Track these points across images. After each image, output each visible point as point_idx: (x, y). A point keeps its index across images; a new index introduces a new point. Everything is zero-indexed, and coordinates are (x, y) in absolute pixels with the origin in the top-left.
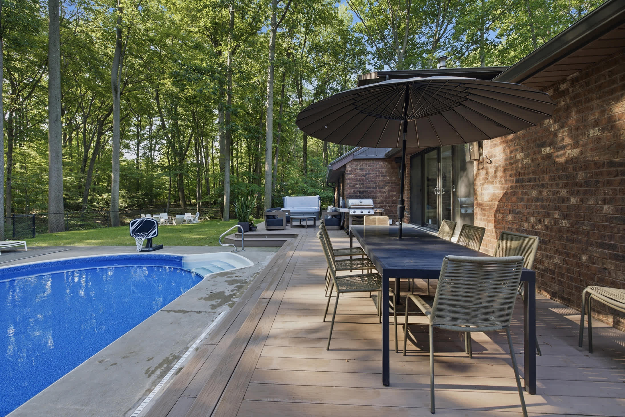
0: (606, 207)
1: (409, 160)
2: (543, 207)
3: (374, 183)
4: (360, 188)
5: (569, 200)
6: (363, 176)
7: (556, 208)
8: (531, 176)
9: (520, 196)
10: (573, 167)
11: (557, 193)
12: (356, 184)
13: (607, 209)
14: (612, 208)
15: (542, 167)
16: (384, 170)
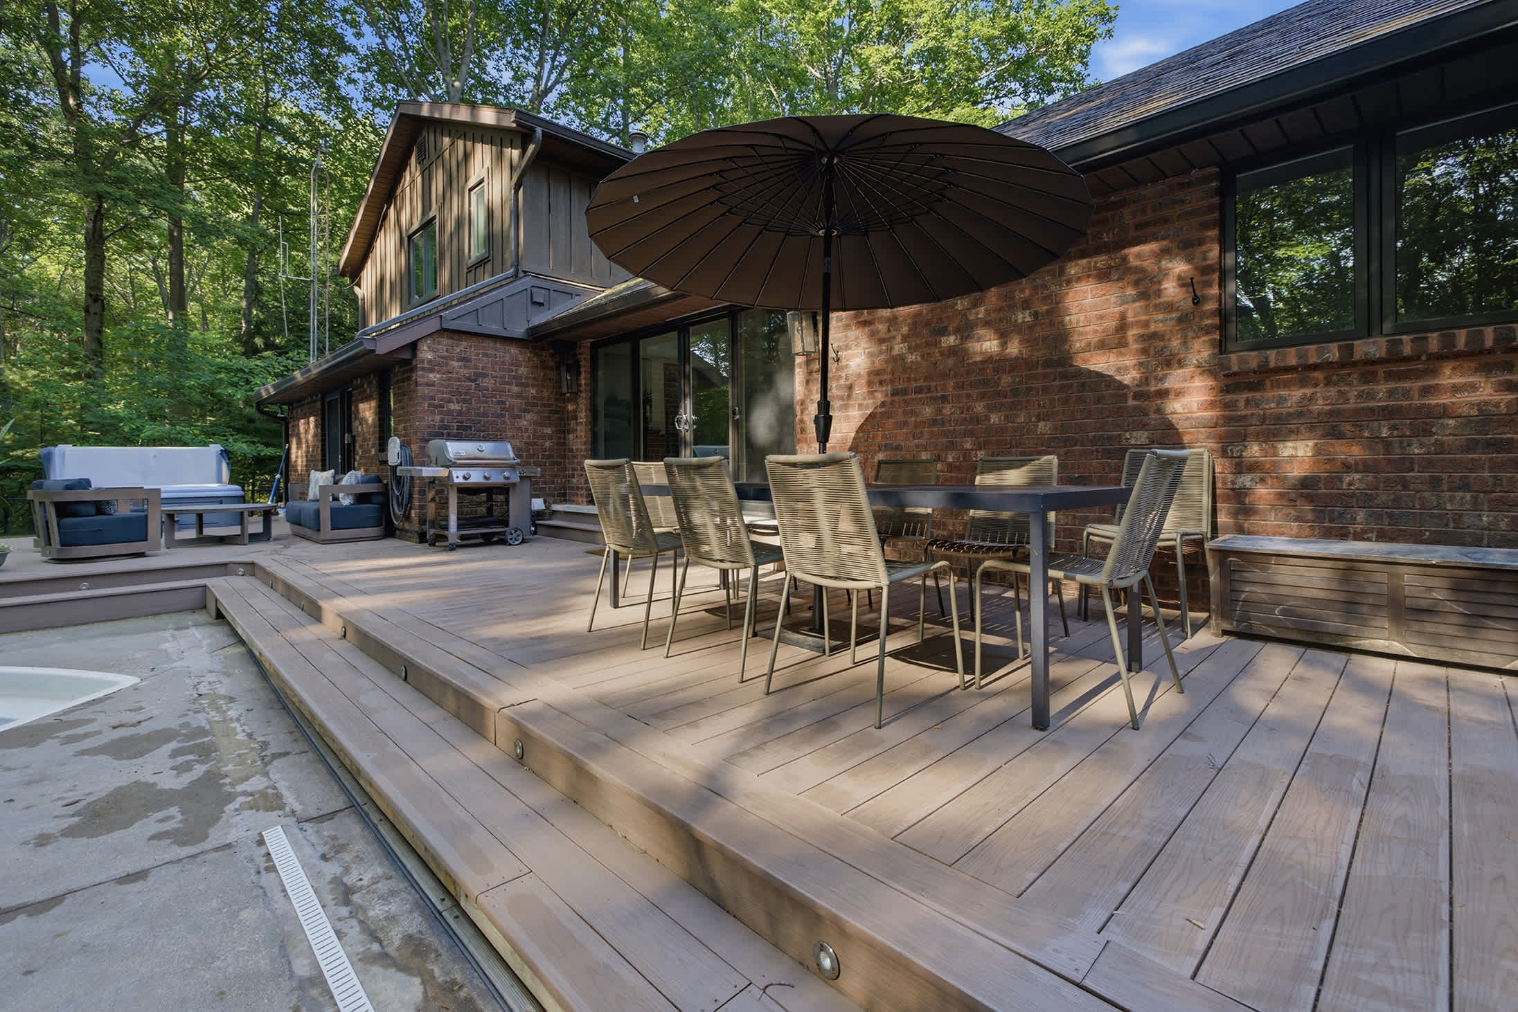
0: (1041, 424)
1: (588, 351)
2: (945, 434)
3: (499, 403)
4: (460, 413)
5: (987, 418)
6: (469, 379)
7: (967, 434)
8: (921, 383)
9: (901, 419)
10: (994, 368)
11: (968, 409)
12: (450, 401)
13: (1043, 427)
14: (1049, 424)
15: (941, 367)
16: (522, 371)
